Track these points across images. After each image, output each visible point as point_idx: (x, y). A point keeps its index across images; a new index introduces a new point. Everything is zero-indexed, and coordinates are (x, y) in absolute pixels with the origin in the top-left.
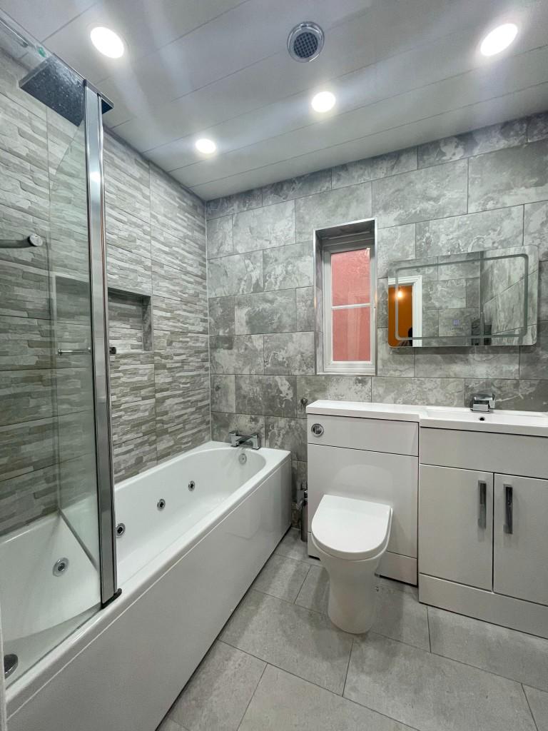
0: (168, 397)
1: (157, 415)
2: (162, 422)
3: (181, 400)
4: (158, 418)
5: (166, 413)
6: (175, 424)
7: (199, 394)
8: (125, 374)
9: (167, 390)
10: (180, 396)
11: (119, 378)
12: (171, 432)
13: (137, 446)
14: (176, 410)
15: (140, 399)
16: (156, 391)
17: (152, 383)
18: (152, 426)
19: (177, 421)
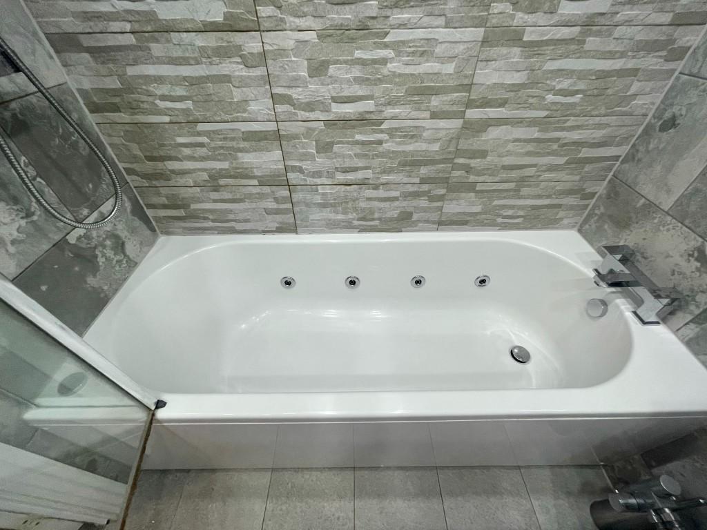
0: (499, 122)
1: (459, 153)
2: (468, 169)
3: (535, 133)
4: (461, 161)
5: (483, 154)
6: (497, 179)
7: (600, 126)
8: (399, 54)
9: (503, 103)
10: (533, 123)
11: (384, 61)
12: (482, 191)
13: (406, 196)
14: (509, 153)
15: (427, 114)
16: (470, 104)
17: (466, 82)
18: (444, 171)
19: (504, 175)
